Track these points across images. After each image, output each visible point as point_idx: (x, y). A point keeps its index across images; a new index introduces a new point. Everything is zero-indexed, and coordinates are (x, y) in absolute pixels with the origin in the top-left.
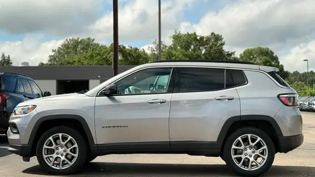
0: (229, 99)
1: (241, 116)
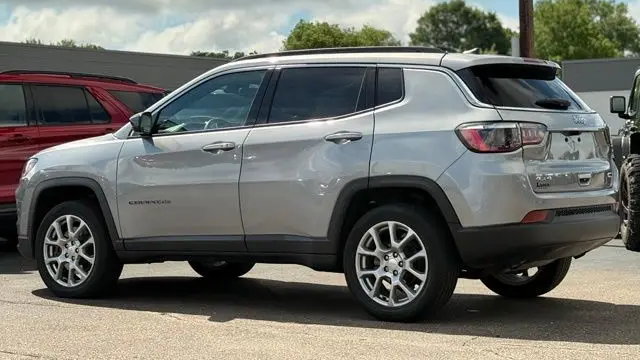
0: (353, 139)
1: (369, 178)
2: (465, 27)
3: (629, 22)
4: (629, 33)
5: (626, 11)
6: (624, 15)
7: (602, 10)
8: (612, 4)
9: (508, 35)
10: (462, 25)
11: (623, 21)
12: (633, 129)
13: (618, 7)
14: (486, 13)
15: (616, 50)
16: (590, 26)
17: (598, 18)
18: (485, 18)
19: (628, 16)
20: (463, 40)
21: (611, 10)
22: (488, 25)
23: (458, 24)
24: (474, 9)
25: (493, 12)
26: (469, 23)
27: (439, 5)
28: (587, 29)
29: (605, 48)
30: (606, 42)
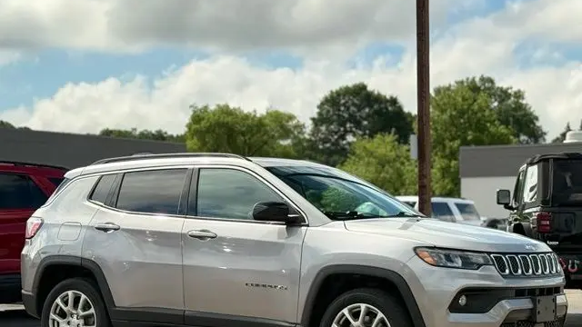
2: (367, 110)
3: (525, 109)
4: (525, 119)
5: (523, 98)
6: (521, 101)
7: (500, 96)
8: (510, 91)
9: (409, 119)
10: (364, 108)
11: (520, 107)
12: (516, 220)
13: (515, 93)
14: (388, 97)
15: (512, 137)
16: (487, 113)
17: (496, 104)
18: (387, 101)
19: (524, 102)
20: (365, 123)
21: (508, 96)
22: (390, 108)
23: (360, 108)
24: (376, 93)
25: (394, 96)
26: (371, 107)
27: (341, 89)
28: (484, 116)
29: (502, 134)
30: (502, 129)
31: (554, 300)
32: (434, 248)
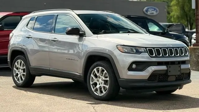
31: (180, 67)
32: (124, 45)
